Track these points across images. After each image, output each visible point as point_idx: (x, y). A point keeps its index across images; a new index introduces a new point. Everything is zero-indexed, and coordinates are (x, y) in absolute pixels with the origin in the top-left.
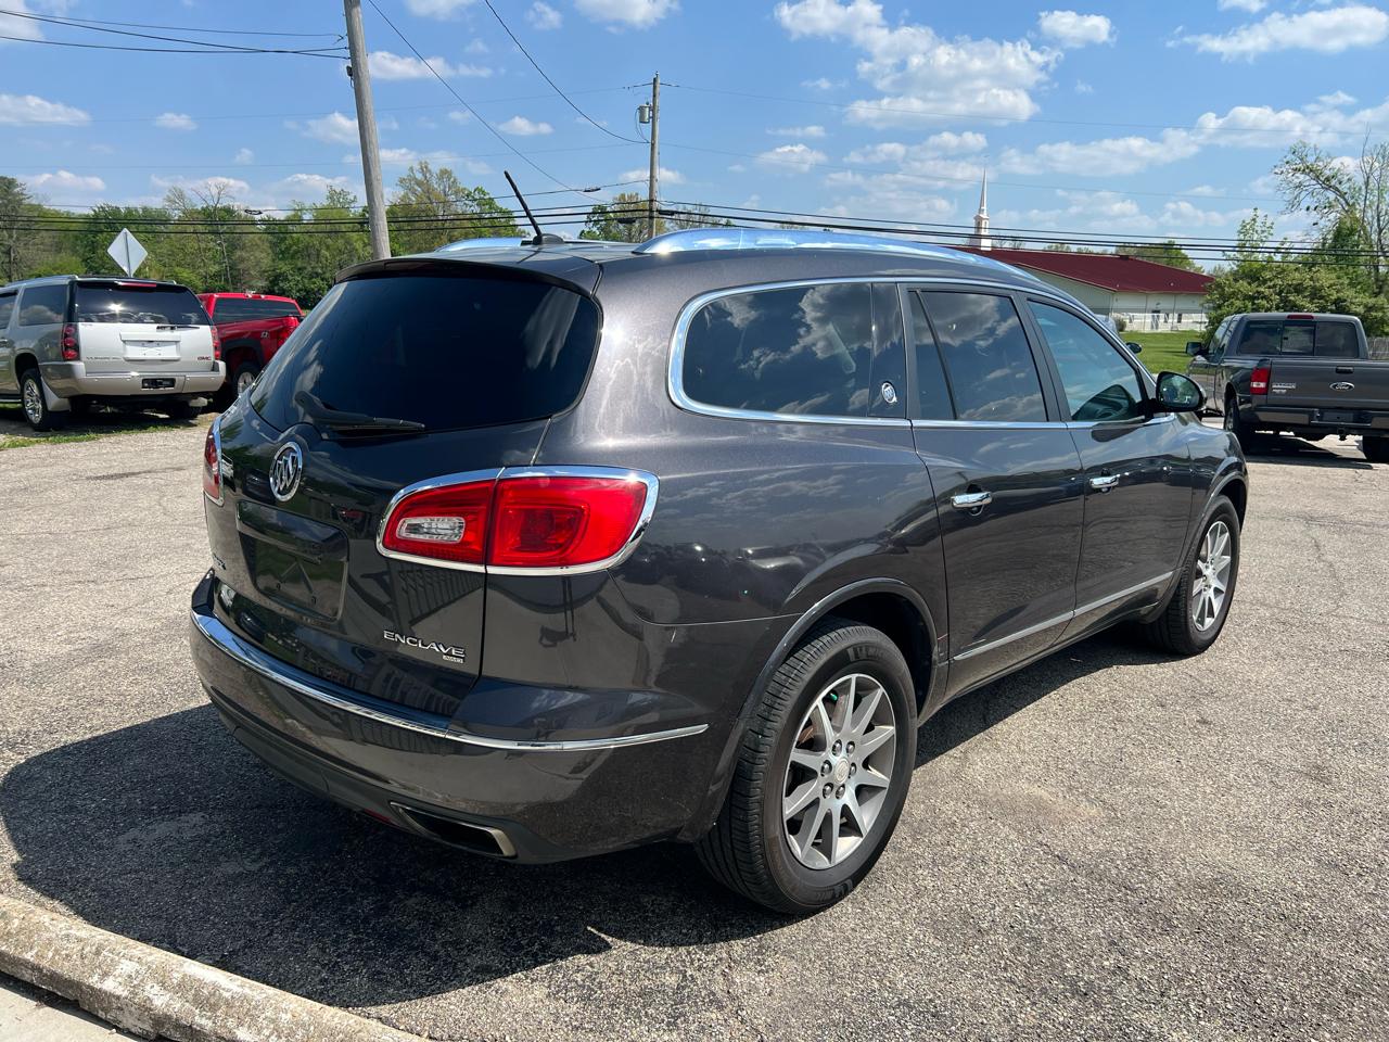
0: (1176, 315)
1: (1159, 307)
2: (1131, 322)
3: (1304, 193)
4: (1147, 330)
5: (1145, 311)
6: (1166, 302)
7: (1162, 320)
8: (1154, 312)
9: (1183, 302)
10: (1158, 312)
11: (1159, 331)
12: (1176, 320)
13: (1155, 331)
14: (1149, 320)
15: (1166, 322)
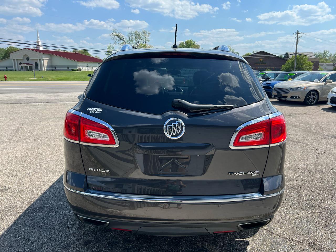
0: (92, 67)
1: (88, 65)
2: (82, 69)
3: (117, 41)
4: (86, 71)
5: (85, 66)
6: (89, 64)
7: (89, 68)
8: (87, 66)
9: (93, 64)
10: (88, 66)
11: (89, 71)
12: (92, 68)
13: (88, 71)
14: (86, 68)
15: (90, 69)
